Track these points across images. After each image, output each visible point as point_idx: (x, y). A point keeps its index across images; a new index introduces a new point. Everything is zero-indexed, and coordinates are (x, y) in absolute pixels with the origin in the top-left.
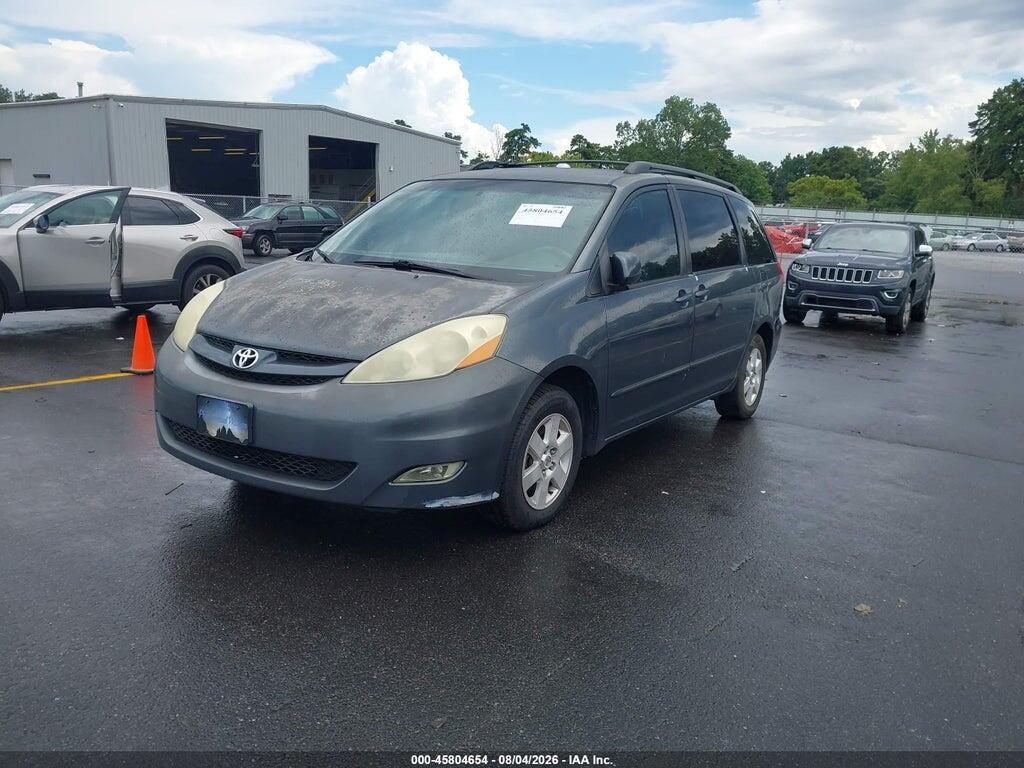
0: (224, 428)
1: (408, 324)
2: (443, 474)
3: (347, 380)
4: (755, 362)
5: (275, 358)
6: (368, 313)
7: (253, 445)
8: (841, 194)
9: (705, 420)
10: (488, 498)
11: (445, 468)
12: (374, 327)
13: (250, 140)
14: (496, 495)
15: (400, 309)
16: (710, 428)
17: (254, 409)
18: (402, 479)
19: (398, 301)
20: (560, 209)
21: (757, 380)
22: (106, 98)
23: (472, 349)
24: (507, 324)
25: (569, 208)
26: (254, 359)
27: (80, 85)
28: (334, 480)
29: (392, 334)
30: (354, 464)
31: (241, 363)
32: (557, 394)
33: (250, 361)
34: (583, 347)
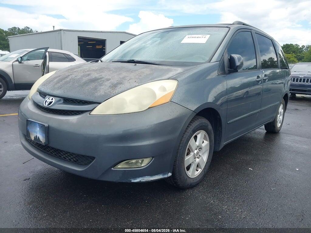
0: (36, 136)
1: (127, 85)
2: (141, 163)
3: (93, 113)
4: (281, 110)
5: (62, 101)
6: (108, 80)
7: (49, 145)
8: (290, 59)
9: (260, 133)
10: (166, 176)
11: (142, 161)
12: (110, 87)
13: (102, 43)
14: (170, 174)
15: (124, 78)
16: (262, 137)
17: (48, 127)
18: (119, 166)
19: (124, 74)
20: (204, 37)
21: (281, 117)
22: (61, 30)
23: (158, 97)
24: (178, 85)
25: (209, 36)
26: (52, 102)
27: (54, 27)
28: (86, 164)
29: (118, 89)
30: (93, 158)
31: (47, 104)
32: (203, 121)
33: (51, 103)
34: (217, 99)
